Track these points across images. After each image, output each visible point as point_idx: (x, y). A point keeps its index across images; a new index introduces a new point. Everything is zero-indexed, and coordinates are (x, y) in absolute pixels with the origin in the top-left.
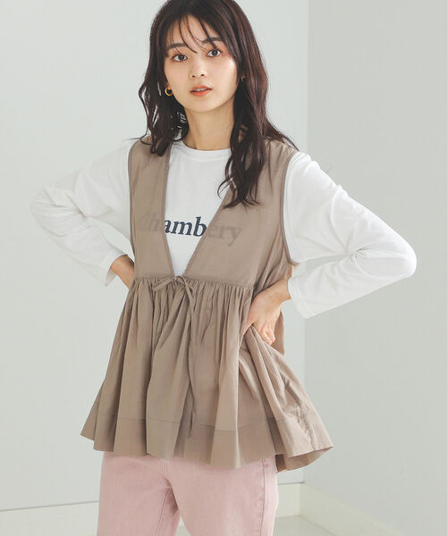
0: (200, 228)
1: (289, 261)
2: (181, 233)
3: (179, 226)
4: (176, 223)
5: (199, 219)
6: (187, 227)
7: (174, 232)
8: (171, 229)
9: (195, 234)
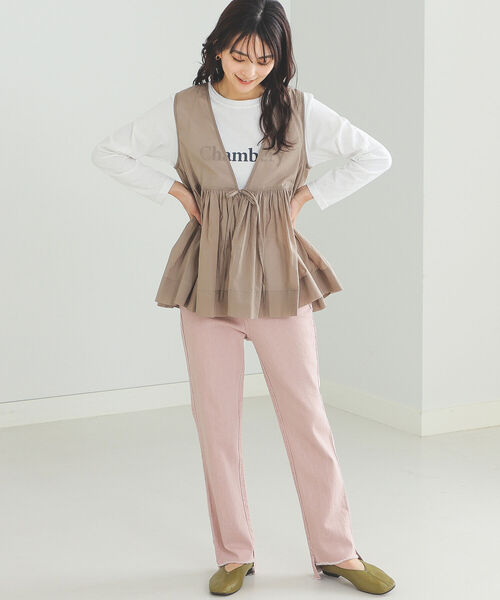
0: (254, 156)
1: (307, 166)
2: (240, 160)
3: (237, 156)
4: (234, 154)
5: (251, 149)
6: (243, 156)
7: (234, 160)
8: (232, 158)
9: (251, 160)
